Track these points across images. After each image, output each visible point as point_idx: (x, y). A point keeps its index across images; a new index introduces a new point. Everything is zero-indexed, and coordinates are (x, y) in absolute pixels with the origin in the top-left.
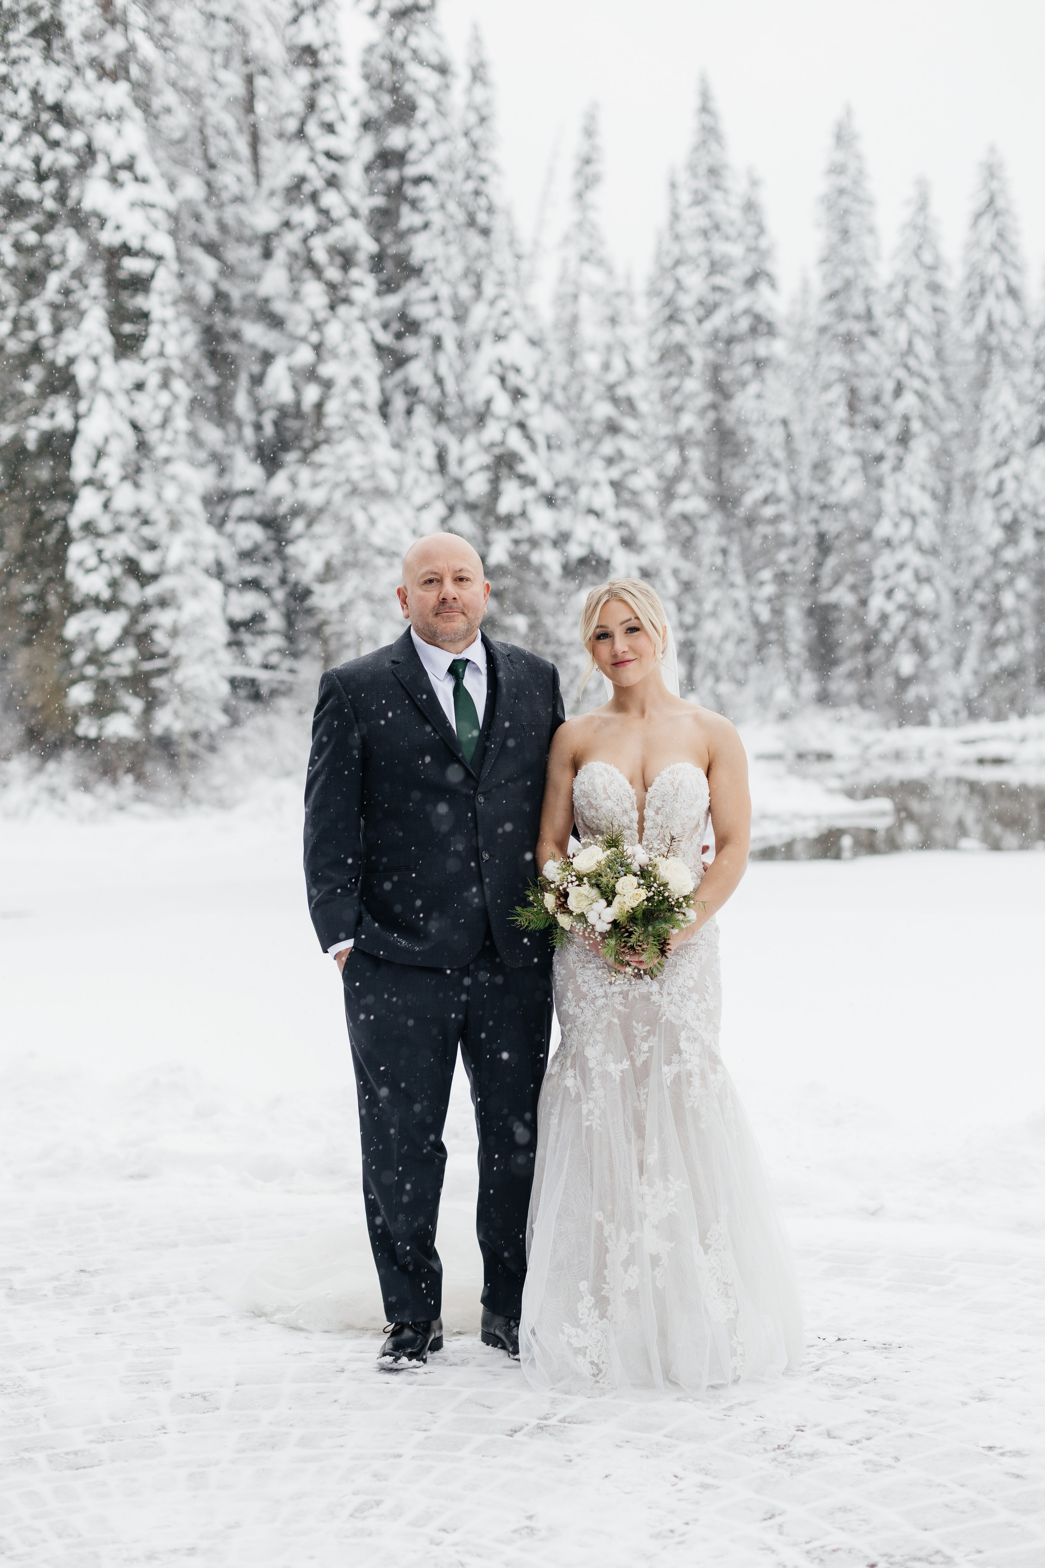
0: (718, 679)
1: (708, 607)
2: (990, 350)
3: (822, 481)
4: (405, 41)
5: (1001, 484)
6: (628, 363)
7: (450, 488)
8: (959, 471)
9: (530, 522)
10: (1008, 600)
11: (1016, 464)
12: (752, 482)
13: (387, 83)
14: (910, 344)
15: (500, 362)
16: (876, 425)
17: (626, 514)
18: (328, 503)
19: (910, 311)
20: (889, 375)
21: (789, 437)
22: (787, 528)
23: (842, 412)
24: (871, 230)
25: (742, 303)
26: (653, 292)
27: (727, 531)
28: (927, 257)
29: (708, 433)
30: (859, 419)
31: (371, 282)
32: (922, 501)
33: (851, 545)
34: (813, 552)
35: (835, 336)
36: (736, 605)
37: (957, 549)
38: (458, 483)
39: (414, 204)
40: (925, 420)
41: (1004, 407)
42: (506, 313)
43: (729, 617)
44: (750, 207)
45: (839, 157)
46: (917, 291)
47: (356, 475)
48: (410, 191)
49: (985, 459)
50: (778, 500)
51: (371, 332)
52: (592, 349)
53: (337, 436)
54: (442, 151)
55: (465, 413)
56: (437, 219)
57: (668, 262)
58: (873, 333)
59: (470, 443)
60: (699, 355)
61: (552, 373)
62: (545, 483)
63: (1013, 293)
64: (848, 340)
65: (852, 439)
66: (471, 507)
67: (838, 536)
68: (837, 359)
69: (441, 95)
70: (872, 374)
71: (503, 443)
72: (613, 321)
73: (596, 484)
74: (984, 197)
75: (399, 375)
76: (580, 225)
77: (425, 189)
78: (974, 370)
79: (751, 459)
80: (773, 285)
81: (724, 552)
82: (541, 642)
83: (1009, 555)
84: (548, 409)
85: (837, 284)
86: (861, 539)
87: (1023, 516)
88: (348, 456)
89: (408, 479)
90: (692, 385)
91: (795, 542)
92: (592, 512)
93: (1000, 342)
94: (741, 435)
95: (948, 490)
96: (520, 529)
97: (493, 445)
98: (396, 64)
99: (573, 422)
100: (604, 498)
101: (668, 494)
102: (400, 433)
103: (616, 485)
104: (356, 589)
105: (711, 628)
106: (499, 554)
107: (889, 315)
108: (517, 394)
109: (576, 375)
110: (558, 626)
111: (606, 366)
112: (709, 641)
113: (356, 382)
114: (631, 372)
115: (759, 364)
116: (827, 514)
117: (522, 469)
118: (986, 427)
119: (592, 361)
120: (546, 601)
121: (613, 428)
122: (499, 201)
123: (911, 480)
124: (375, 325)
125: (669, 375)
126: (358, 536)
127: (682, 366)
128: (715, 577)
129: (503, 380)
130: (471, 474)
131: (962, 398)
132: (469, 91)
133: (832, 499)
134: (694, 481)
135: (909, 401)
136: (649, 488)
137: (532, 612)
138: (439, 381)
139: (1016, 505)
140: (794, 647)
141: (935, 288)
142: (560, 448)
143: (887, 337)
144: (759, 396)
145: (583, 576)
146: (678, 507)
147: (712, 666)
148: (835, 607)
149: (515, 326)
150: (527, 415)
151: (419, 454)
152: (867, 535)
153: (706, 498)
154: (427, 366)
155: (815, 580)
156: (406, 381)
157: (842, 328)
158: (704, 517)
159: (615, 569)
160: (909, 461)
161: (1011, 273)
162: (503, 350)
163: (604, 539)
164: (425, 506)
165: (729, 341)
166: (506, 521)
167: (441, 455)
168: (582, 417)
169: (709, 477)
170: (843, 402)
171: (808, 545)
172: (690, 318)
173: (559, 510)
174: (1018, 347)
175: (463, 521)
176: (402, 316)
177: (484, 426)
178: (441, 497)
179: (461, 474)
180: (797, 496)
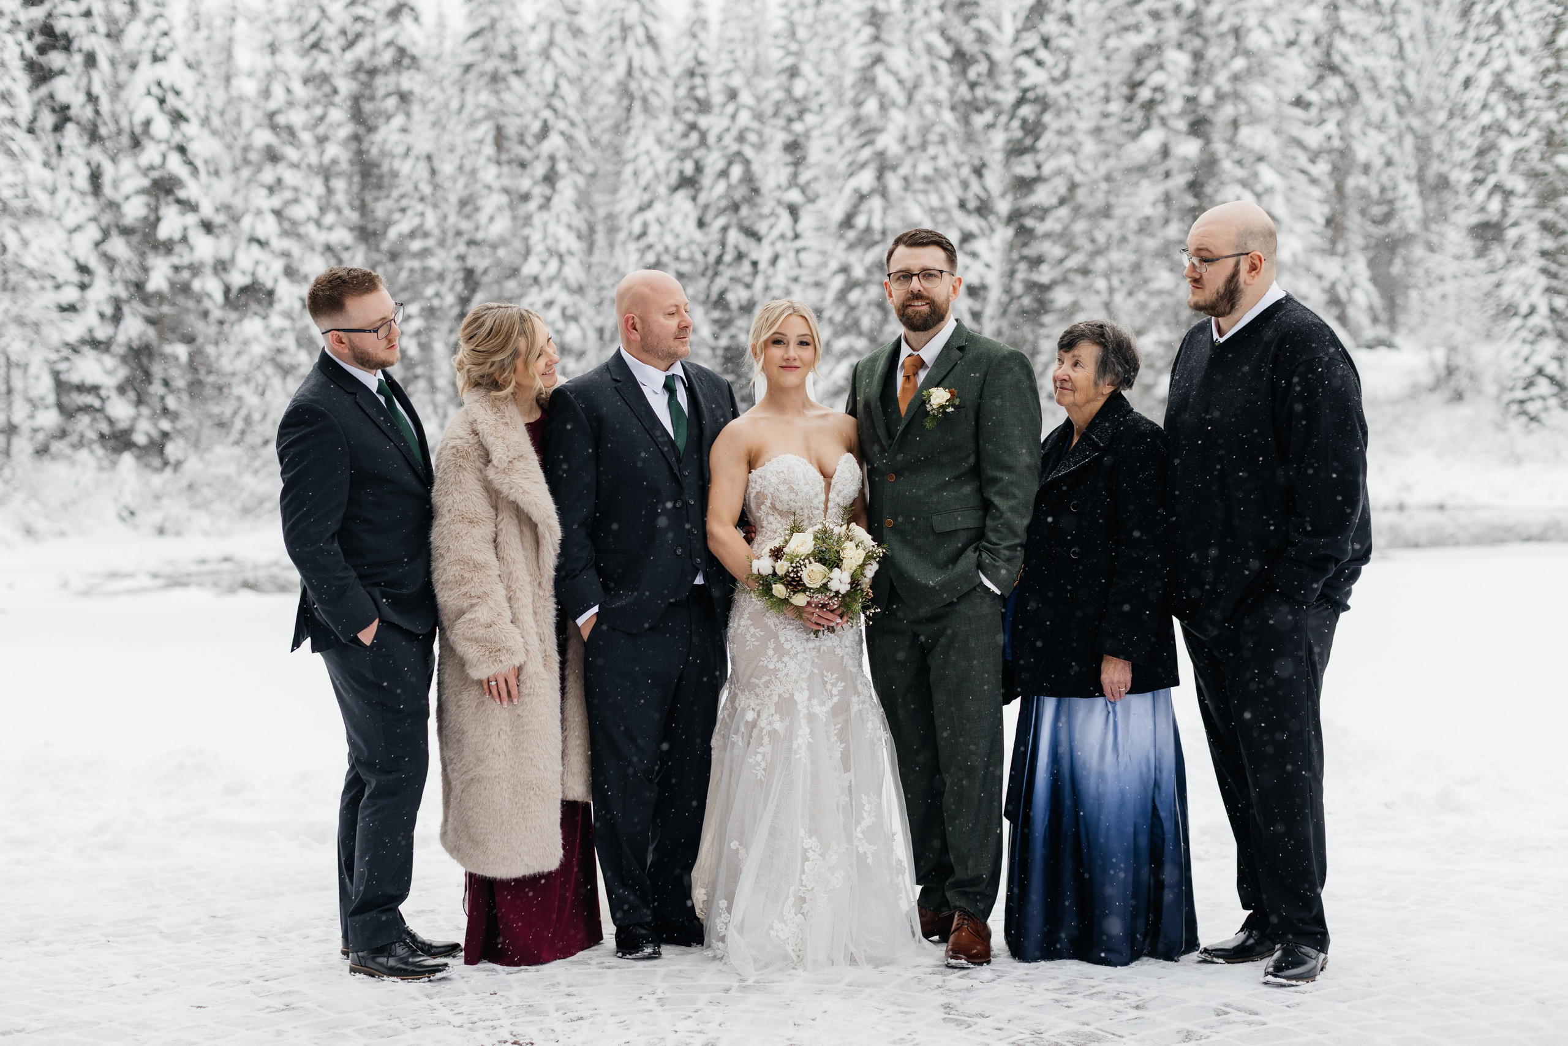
2: (632, 98)
3: (468, 217)
5: (645, 225)
6: (289, 91)
7: (104, 211)
8: (601, 212)
9: (191, 249)
11: (659, 208)
12: (397, 216)
14: (556, 86)
15: (159, 84)
16: (523, 165)
17: (287, 244)
19: (556, 53)
20: (536, 115)
21: (433, 172)
22: (434, 263)
23: (489, 150)
25: (385, 35)
26: (297, 18)
29: (351, 162)
30: (504, 157)
32: (569, 241)
33: (498, 281)
34: (459, 287)
35: (482, 74)
37: (601, 288)
38: (113, 206)
40: (570, 161)
41: (648, 153)
42: (165, 34)
46: (561, 35)
49: (628, 200)
50: (426, 235)
51: (20, 45)
52: (251, 74)
55: (119, 132)
58: (518, 73)
59: (126, 164)
60: (346, 87)
61: (208, 96)
62: (207, 210)
63: (651, 40)
64: (495, 78)
65: (499, 176)
67: (485, 272)
68: (485, 97)
70: (519, 115)
71: (162, 166)
72: (273, 49)
73: (259, 213)
75: (43, 91)
78: (616, 114)
79: (395, 194)
80: (416, 19)
82: (202, 372)
84: (206, 133)
85: (484, 22)
86: (508, 277)
87: (667, 257)
89: (61, 200)
90: (337, 115)
91: (441, 277)
92: (255, 240)
93: (640, 87)
94: (385, 168)
95: (592, 230)
96: (181, 256)
97: (152, 168)
99: (229, 147)
100: (268, 227)
102: (49, 149)
103: (278, 213)
104: (7, 311)
106: (158, 280)
107: (534, 56)
108: (178, 118)
109: (230, 101)
110: (219, 356)
111: (266, 93)
114: (291, 102)
115: (404, 98)
116: (474, 250)
117: (182, 194)
118: (628, 170)
119: (248, 87)
120: (204, 330)
121: (273, 156)
123: (558, 221)
124: (22, 36)
125: (315, 102)
126: (9, 257)
127: (326, 96)
129: (162, 101)
130: (127, 198)
131: (605, 139)
133: (480, 236)
134: (339, 211)
135: (554, 143)
136: (309, 219)
137: (191, 340)
138: (91, 98)
139: (659, 248)
140: (442, 382)
141: (577, 32)
142: (217, 173)
143: (532, 76)
144: (404, 130)
145: (246, 305)
149: (174, 48)
150: (188, 139)
151: (71, 174)
152: (514, 272)
153: (351, 229)
154: (78, 83)
156: (51, 96)
157: (489, 66)
158: (347, 249)
159: (280, 300)
160: (556, 199)
161: (649, 21)
162: (160, 71)
163: (268, 269)
164: (78, 228)
165: (373, 72)
166: (167, 247)
167: (95, 177)
168: (241, 142)
169: (353, 208)
170: (490, 139)
171: (455, 282)
172: (335, 47)
173: (217, 237)
174: (657, 94)
175: (118, 247)
176: (47, 30)
177: (143, 149)
178: (94, 219)
179: (118, 197)
180: (444, 232)
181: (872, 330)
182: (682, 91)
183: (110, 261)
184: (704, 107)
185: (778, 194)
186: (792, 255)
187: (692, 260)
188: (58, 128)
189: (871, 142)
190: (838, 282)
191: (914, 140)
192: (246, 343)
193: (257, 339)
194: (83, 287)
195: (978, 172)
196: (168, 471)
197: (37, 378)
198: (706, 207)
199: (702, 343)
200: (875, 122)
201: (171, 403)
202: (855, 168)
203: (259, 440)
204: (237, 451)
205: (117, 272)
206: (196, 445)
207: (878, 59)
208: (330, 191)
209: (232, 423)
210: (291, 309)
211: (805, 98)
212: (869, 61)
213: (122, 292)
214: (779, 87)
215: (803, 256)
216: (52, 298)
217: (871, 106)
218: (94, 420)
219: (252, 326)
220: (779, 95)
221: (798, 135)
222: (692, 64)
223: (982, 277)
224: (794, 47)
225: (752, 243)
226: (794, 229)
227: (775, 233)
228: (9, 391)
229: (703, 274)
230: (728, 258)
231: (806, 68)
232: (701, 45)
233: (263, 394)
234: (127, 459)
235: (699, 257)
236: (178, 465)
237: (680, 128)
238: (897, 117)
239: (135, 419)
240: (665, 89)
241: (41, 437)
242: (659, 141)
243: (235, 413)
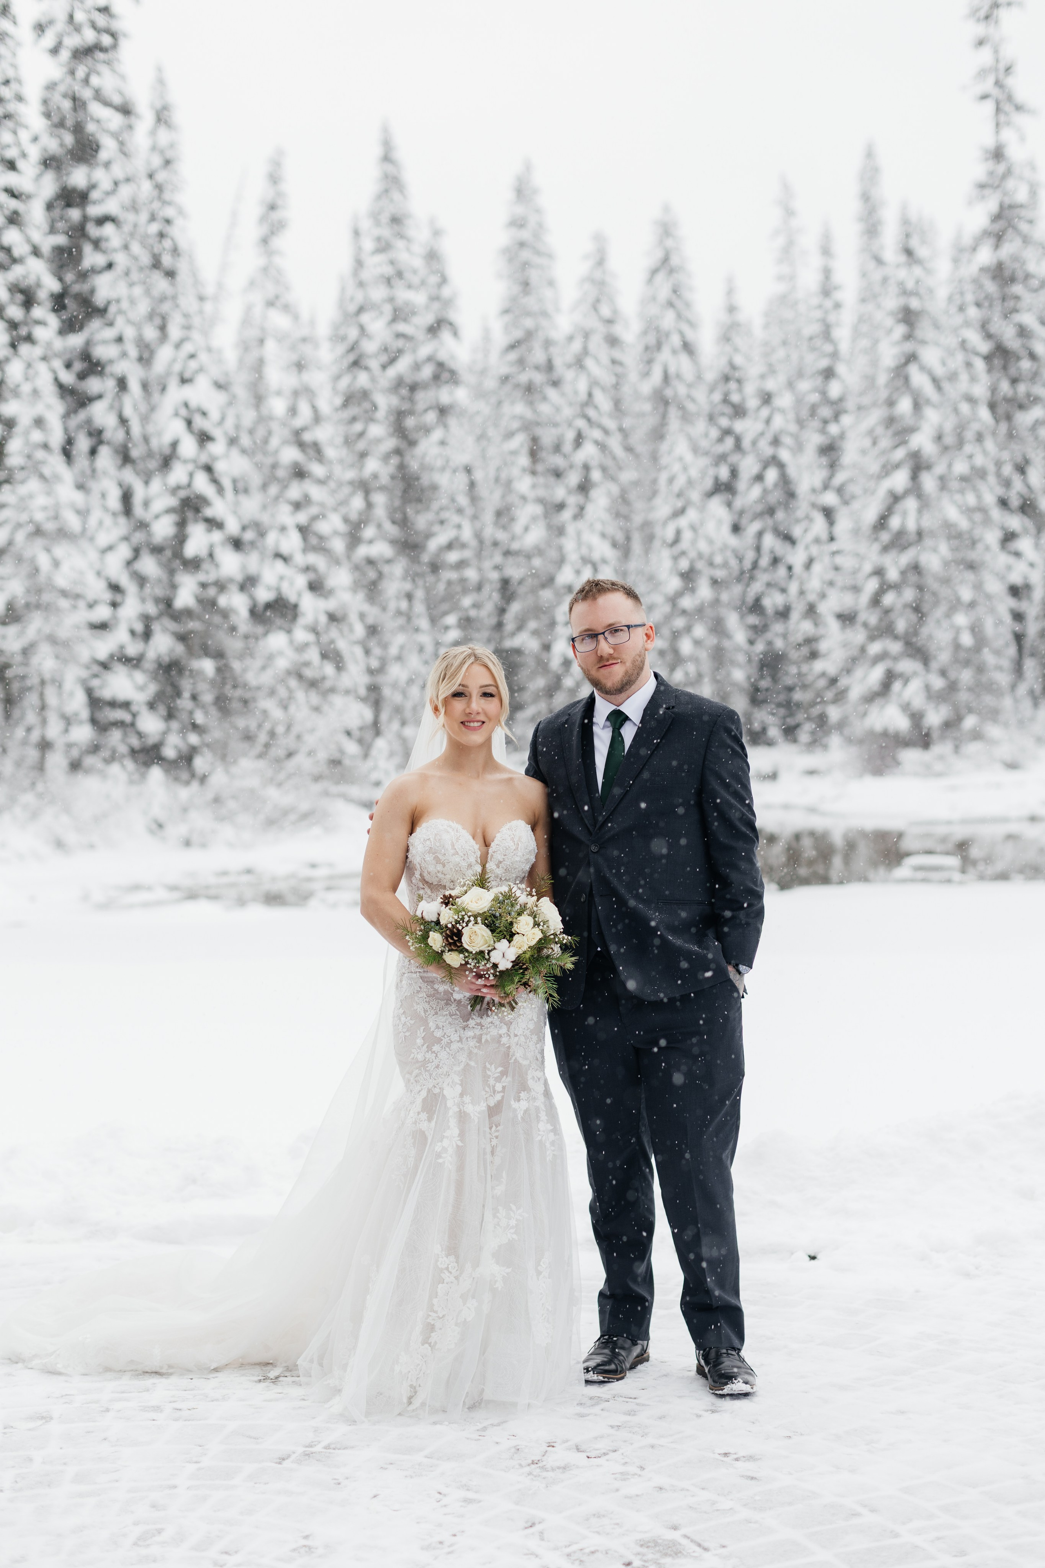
0: (403, 723)
1: (393, 651)
2: (666, 403)
3: (504, 528)
4: (86, 81)
5: (678, 533)
6: (315, 409)
7: (135, 530)
8: (638, 519)
9: (217, 566)
10: (686, 646)
11: (692, 515)
12: (436, 528)
13: (69, 123)
14: (590, 395)
15: (186, 405)
16: (558, 474)
17: (313, 559)
18: (10, 543)
19: (589, 363)
20: (570, 425)
21: (472, 485)
22: (471, 574)
23: (524, 460)
24: (551, 283)
25: (424, 351)
26: (337, 338)
27: (413, 577)
28: (605, 311)
29: (393, 477)
30: (540, 468)
31: (54, 321)
32: (602, 549)
33: (534, 591)
34: (497, 597)
35: (517, 386)
36: (421, 649)
38: (143, 526)
39: (97, 244)
40: (604, 469)
41: (681, 459)
42: (192, 356)
43: (414, 661)
44: (432, 256)
45: (519, 210)
46: (597, 343)
47: (39, 516)
48: (93, 230)
49: (662, 508)
50: (463, 546)
51: (54, 372)
52: (279, 393)
53: (19, 475)
54: (125, 191)
55: (150, 454)
56: (121, 259)
57: (352, 308)
58: (556, 384)
59: (156, 485)
60: (384, 402)
61: (238, 417)
62: (233, 527)
63: (688, 348)
64: (529, 389)
65: (534, 486)
66: (157, 550)
67: (521, 582)
68: (520, 408)
69: (125, 136)
70: (556, 425)
71: (189, 485)
72: (300, 366)
73: (283, 529)
74: (659, 254)
75: (82, 415)
76: (265, 270)
77: (108, 229)
78: (651, 421)
79: (435, 506)
80: (455, 334)
81: (409, 597)
82: (228, 687)
83: (687, 602)
84: (235, 452)
85: (518, 334)
86: (543, 586)
87: (700, 565)
88: (31, 496)
89: (93, 521)
90: (376, 430)
91: (479, 587)
92: (278, 555)
93: (676, 395)
94: (425, 480)
95: (628, 538)
96: (207, 572)
97: (178, 488)
98: (78, 103)
99: (258, 466)
100: (292, 543)
101: (354, 539)
102: (83, 473)
103: (303, 530)
104: (39, 631)
105: (396, 672)
106: (185, 598)
107: (569, 366)
108: (204, 438)
109: (262, 419)
110: (245, 670)
111: (293, 411)
112: (395, 686)
113: (39, 422)
114: (317, 418)
115: (443, 411)
116: (510, 560)
117: (209, 512)
118: (663, 477)
119: (278, 406)
120: (233, 645)
121: (300, 473)
122: (183, 244)
123: (591, 528)
124: (58, 364)
125: (354, 419)
126: (42, 578)
127: (366, 412)
128: (401, 621)
129: (189, 423)
130: (157, 517)
131: (641, 449)
132: (153, 133)
133: (515, 546)
134: (379, 526)
135: (589, 451)
136: (336, 533)
137: (219, 655)
138: (123, 421)
139: (693, 554)
141: (613, 341)
142: (246, 491)
143: (567, 388)
144: (443, 443)
145: (271, 620)
146: (363, 551)
147: (398, 710)
148: (518, 651)
149: (201, 370)
150: (214, 458)
151: (103, 496)
152: (550, 581)
153: (393, 542)
154: (111, 407)
155: (499, 626)
156: (89, 421)
157: (523, 378)
158: (388, 561)
159: (303, 614)
160: (590, 509)
161: (685, 328)
162: (189, 393)
163: (292, 584)
164: (110, 548)
165: (413, 388)
166: (194, 564)
167: (127, 498)
168: (269, 461)
169: (394, 522)
170: (525, 451)
171: (492, 591)
172: (374, 364)
173: (246, 554)
174: (693, 400)
175: (149, 565)
176: (86, 356)
177: (171, 469)
178: (126, 538)
179: (147, 516)
180: (481, 542)
181: (907, 634)
182: (717, 397)
183: (141, 580)
184: (739, 411)
185: (813, 498)
186: (827, 559)
187: (725, 565)
188: (93, 452)
189: (904, 442)
190: (872, 585)
191: (949, 440)
192: (270, 658)
193: (281, 653)
194: (114, 605)
195: (1021, 469)
196: (195, 785)
197: (71, 694)
198: (741, 513)
199: (738, 649)
200: (909, 421)
201: (199, 718)
202: (888, 469)
203: (281, 752)
204: (261, 764)
205: (148, 589)
206: (223, 757)
207: (911, 358)
208: (369, 505)
209: (256, 736)
210: (316, 622)
211: (841, 400)
212: (903, 361)
213: (152, 609)
214: (815, 390)
215: (839, 560)
216: (83, 615)
217: (905, 405)
218: (125, 735)
219: (277, 641)
220: (815, 397)
221: (834, 438)
222: (727, 370)
223: (1026, 578)
224: (828, 348)
225: (788, 546)
226: (831, 533)
227: (810, 537)
228: (43, 707)
229: (739, 579)
230: (764, 561)
231: (841, 369)
232: (736, 350)
233: (285, 708)
234: (156, 773)
235: (733, 563)
236: (203, 779)
237: (714, 433)
238: (932, 417)
239: (165, 733)
240: (701, 395)
241: (75, 753)
242: (695, 449)
243: (260, 726)
